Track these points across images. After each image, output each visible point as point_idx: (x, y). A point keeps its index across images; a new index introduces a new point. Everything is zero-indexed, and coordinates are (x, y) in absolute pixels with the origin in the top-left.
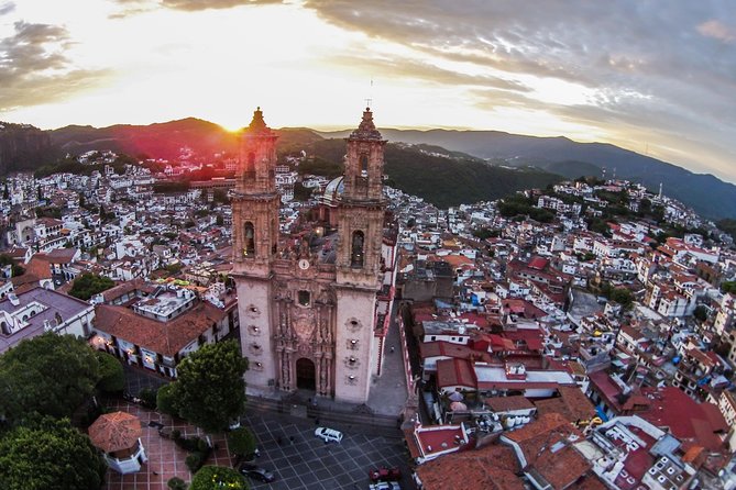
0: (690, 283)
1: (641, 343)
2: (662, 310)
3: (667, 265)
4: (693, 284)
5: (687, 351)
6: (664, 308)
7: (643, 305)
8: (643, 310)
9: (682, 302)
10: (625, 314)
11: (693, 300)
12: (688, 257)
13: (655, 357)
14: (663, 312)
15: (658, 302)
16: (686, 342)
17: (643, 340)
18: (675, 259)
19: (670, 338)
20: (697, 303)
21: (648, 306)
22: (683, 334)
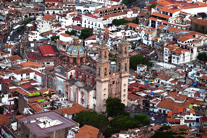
0: (189, 40)
1: (171, 82)
2: (174, 61)
3: (166, 28)
4: (192, 40)
5: (199, 79)
6: (176, 60)
7: (160, 61)
8: (161, 64)
9: (187, 53)
10: (150, 70)
11: (195, 50)
12: (183, 16)
13: (182, 86)
14: (176, 63)
15: (170, 58)
16: (198, 74)
17: (171, 79)
18: (171, 21)
19: (187, 75)
20: (198, 51)
21: (163, 62)
22: (193, 71)
